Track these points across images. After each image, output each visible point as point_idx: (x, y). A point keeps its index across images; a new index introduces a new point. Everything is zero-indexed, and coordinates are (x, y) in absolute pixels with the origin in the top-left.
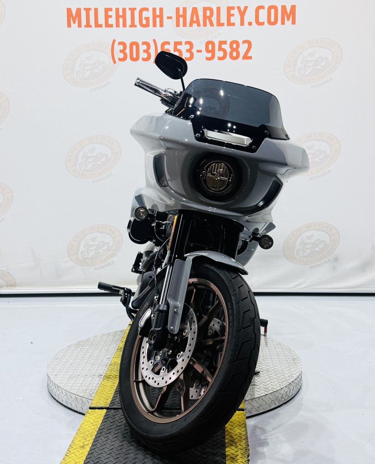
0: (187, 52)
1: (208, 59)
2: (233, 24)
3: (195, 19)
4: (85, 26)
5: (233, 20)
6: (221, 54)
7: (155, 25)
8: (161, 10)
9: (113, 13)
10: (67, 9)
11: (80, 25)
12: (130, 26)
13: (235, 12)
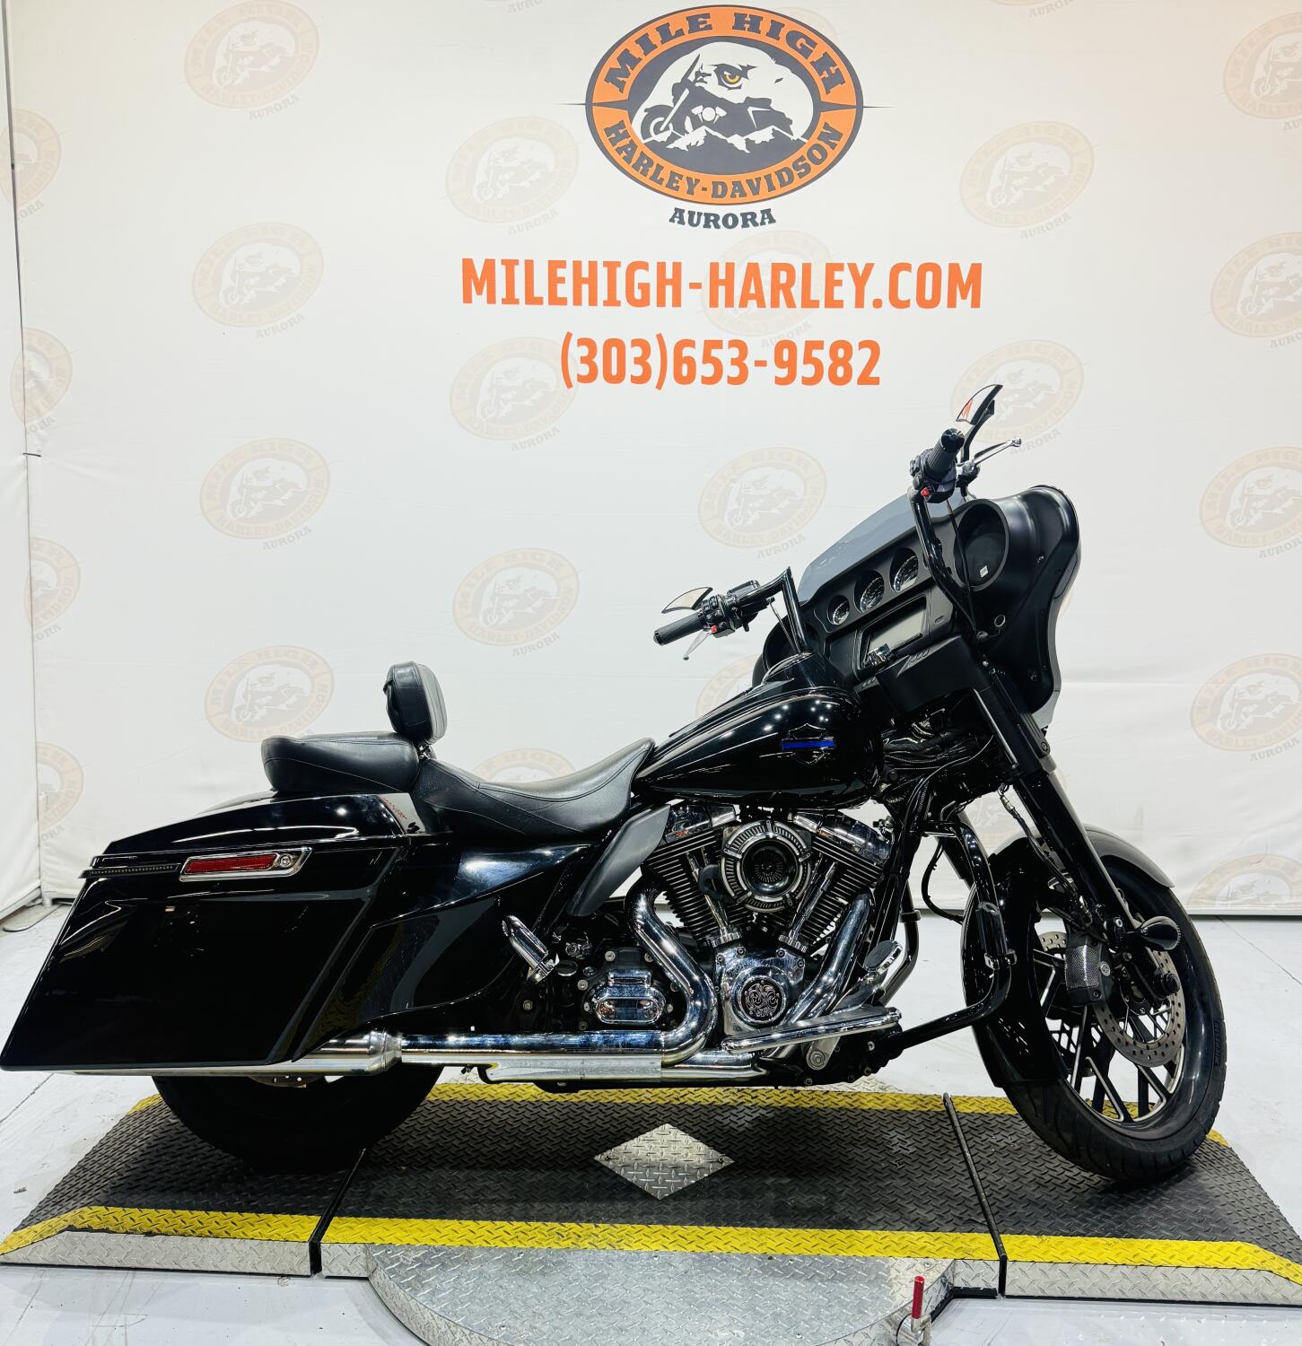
0: (732, 364)
1: (779, 381)
2: (840, 304)
3: (752, 291)
4: (504, 302)
5: (838, 294)
6: (809, 371)
7: (661, 302)
8: (677, 267)
9: (566, 273)
10: (464, 260)
11: (491, 300)
12: (604, 302)
13: (844, 276)
